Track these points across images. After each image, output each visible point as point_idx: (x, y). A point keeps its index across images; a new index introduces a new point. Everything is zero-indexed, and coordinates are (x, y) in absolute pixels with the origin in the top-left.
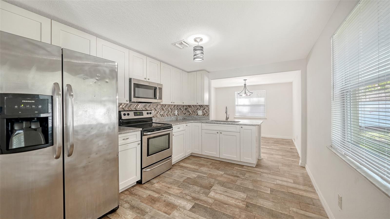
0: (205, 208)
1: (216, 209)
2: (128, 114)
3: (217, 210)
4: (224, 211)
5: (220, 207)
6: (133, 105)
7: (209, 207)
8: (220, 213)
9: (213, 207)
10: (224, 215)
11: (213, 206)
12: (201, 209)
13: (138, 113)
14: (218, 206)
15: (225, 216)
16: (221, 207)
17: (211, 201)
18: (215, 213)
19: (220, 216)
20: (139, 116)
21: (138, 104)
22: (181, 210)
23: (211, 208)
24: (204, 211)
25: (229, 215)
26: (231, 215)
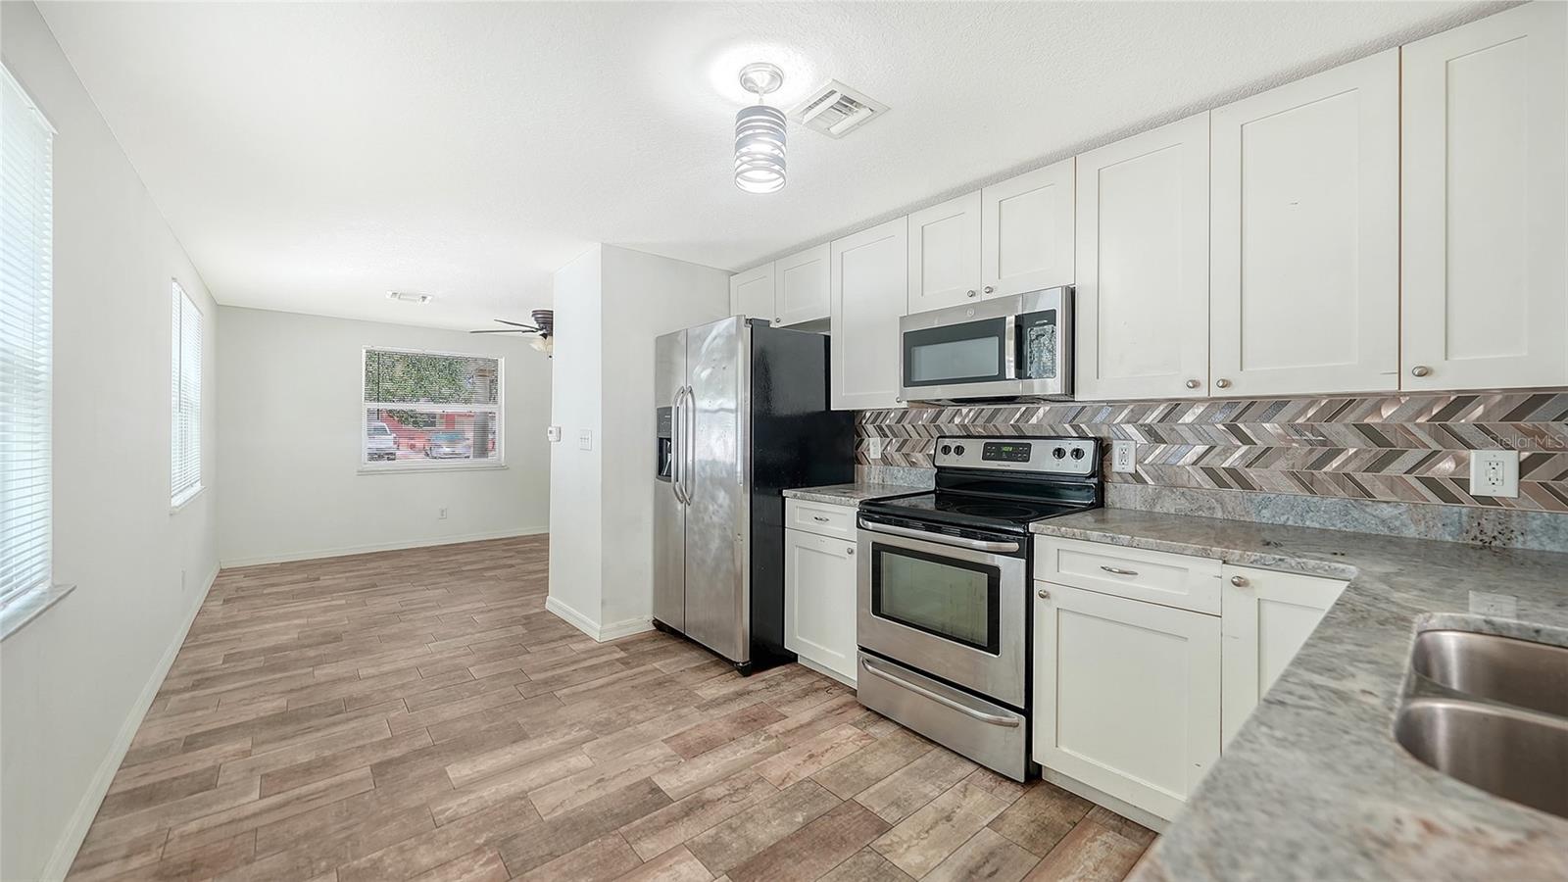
0: (627, 818)
1: (595, 846)
2: (959, 450)
3: (589, 844)
4: (564, 864)
5: (595, 860)
6: (1006, 414)
7: (624, 829)
8: (567, 845)
9: (611, 842)
10: (551, 854)
11: (617, 840)
12: (631, 806)
13: (1005, 449)
14: (607, 857)
15: (541, 853)
16: (590, 863)
17: (651, 846)
18: (579, 833)
19: (557, 839)
20: (1005, 460)
21: (1031, 406)
22: (663, 763)
23: (613, 833)
24: (616, 811)
25: (535, 867)
26: (528, 874)
